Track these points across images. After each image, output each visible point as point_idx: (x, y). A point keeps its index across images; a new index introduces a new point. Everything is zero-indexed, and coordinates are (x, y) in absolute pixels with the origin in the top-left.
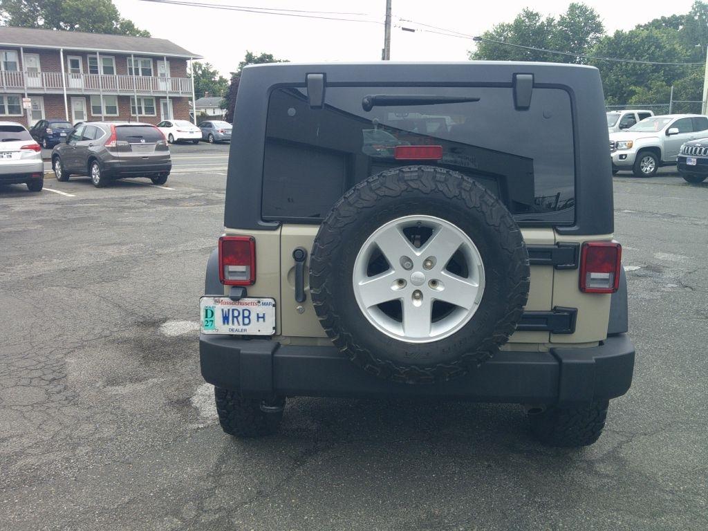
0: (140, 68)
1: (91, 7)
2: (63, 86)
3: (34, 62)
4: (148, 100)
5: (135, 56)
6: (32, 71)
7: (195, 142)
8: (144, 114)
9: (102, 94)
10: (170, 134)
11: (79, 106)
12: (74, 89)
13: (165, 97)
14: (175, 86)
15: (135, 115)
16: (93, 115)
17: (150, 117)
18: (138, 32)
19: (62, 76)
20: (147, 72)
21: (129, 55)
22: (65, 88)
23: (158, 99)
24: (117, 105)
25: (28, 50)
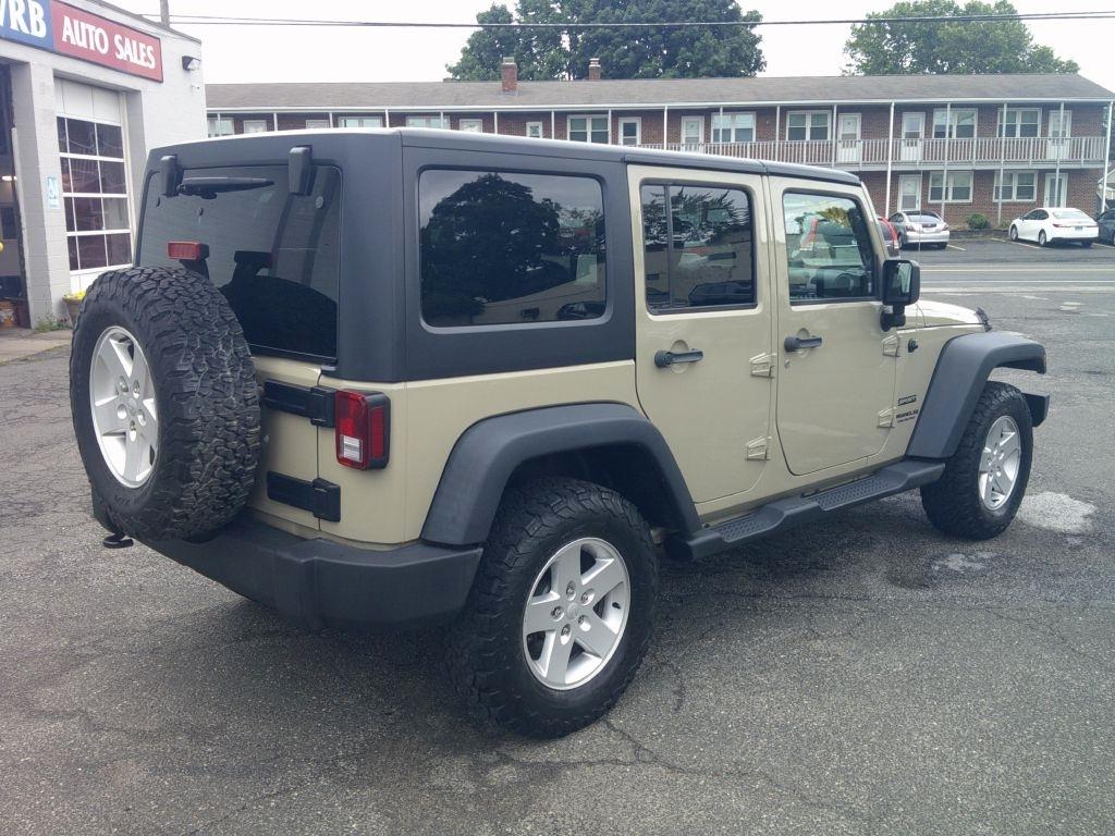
0: (1019, 123)
1: (983, 32)
2: (887, 158)
3: (853, 125)
4: (1025, 176)
5: (1010, 105)
6: (849, 139)
7: (1086, 243)
8: (1014, 198)
9: (946, 168)
10: (1042, 231)
11: (910, 188)
12: (906, 163)
13: (1054, 171)
14: (1075, 151)
15: (996, 201)
16: (930, 201)
17: (1023, 204)
18: (1057, 64)
19: (888, 144)
20: (1029, 131)
21: (1001, 105)
22: (890, 162)
23: (1042, 173)
24: (971, 185)
25: (843, 109)
